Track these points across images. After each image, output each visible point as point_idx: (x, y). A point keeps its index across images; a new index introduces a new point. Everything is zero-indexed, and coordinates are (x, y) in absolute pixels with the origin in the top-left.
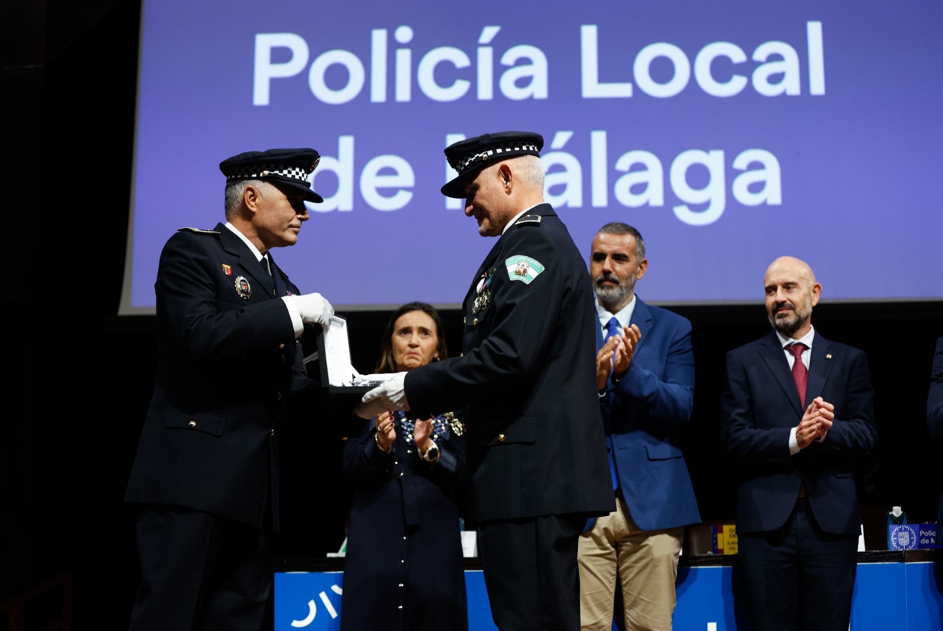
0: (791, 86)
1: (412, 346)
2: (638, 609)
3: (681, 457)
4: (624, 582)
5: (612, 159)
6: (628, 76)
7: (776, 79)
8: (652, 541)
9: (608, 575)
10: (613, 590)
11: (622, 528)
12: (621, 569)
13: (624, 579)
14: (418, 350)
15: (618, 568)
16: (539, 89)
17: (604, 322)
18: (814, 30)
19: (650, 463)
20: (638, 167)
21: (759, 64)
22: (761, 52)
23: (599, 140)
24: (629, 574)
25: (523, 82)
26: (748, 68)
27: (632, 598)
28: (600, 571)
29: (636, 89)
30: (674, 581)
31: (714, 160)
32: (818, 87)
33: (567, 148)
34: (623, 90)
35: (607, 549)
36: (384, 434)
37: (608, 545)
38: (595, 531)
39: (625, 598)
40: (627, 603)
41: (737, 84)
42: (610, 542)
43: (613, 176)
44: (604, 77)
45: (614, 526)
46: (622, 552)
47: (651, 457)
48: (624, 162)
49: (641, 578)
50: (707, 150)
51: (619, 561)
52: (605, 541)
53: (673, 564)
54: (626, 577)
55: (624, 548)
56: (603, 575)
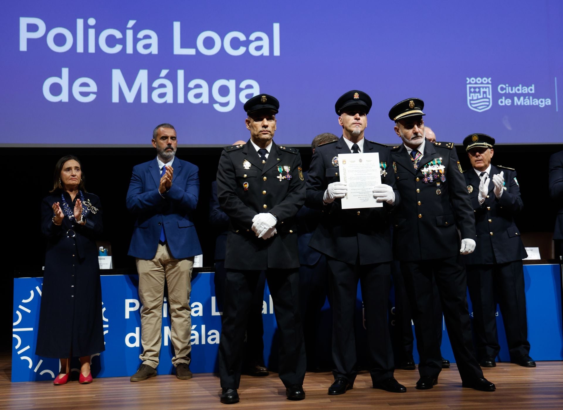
0: (265, 52)
1: (73, 176)
2: (174, 293)
3: (193, 226)
4: (168, 282)
5: (186, 82)
6: (194, 45)
7: (258, 48)
8: (180, 264)
9: (161, 278)
10: (163, 284)
11: (167, 259)
12: (166, 276)
13: (168, 281)
14: (76, 177)
15: (165, 275)
16: (154, 50)
17: (161, 167)
18: (276, 27)
19: (179, 229)
20: (198, 86)
21: (252, 41)
22: (252, 37)
23: (181, 73)
24: (170, 278)
25: (147, 46)
26: (247, 43)
27: (172, 289)
28: (157, 277)
29: (197, 51)
30: (190, 280)
31: (231, 84)
32: (277, 52)
33: (166, 77)
34: (191, 52)
35: (160, 267)
36: (58, 215)
37: (161, 266)
38: (154, 260)
39: (169, 289)
40: (169, 291)
41: (242, 50)
42: (161, 265)
43: (187, 90)
44: (183, 45)
45: (164, 258)
46: (167, 269)
47: (180, 227)
48: (192, 84)
49: (175, 281)
50: (228, 79)
51: (166, 272)
52: (160, 264)
53: (189, 273)
54: (169, 279)
55: (167, 267)
56: (158, 279)
